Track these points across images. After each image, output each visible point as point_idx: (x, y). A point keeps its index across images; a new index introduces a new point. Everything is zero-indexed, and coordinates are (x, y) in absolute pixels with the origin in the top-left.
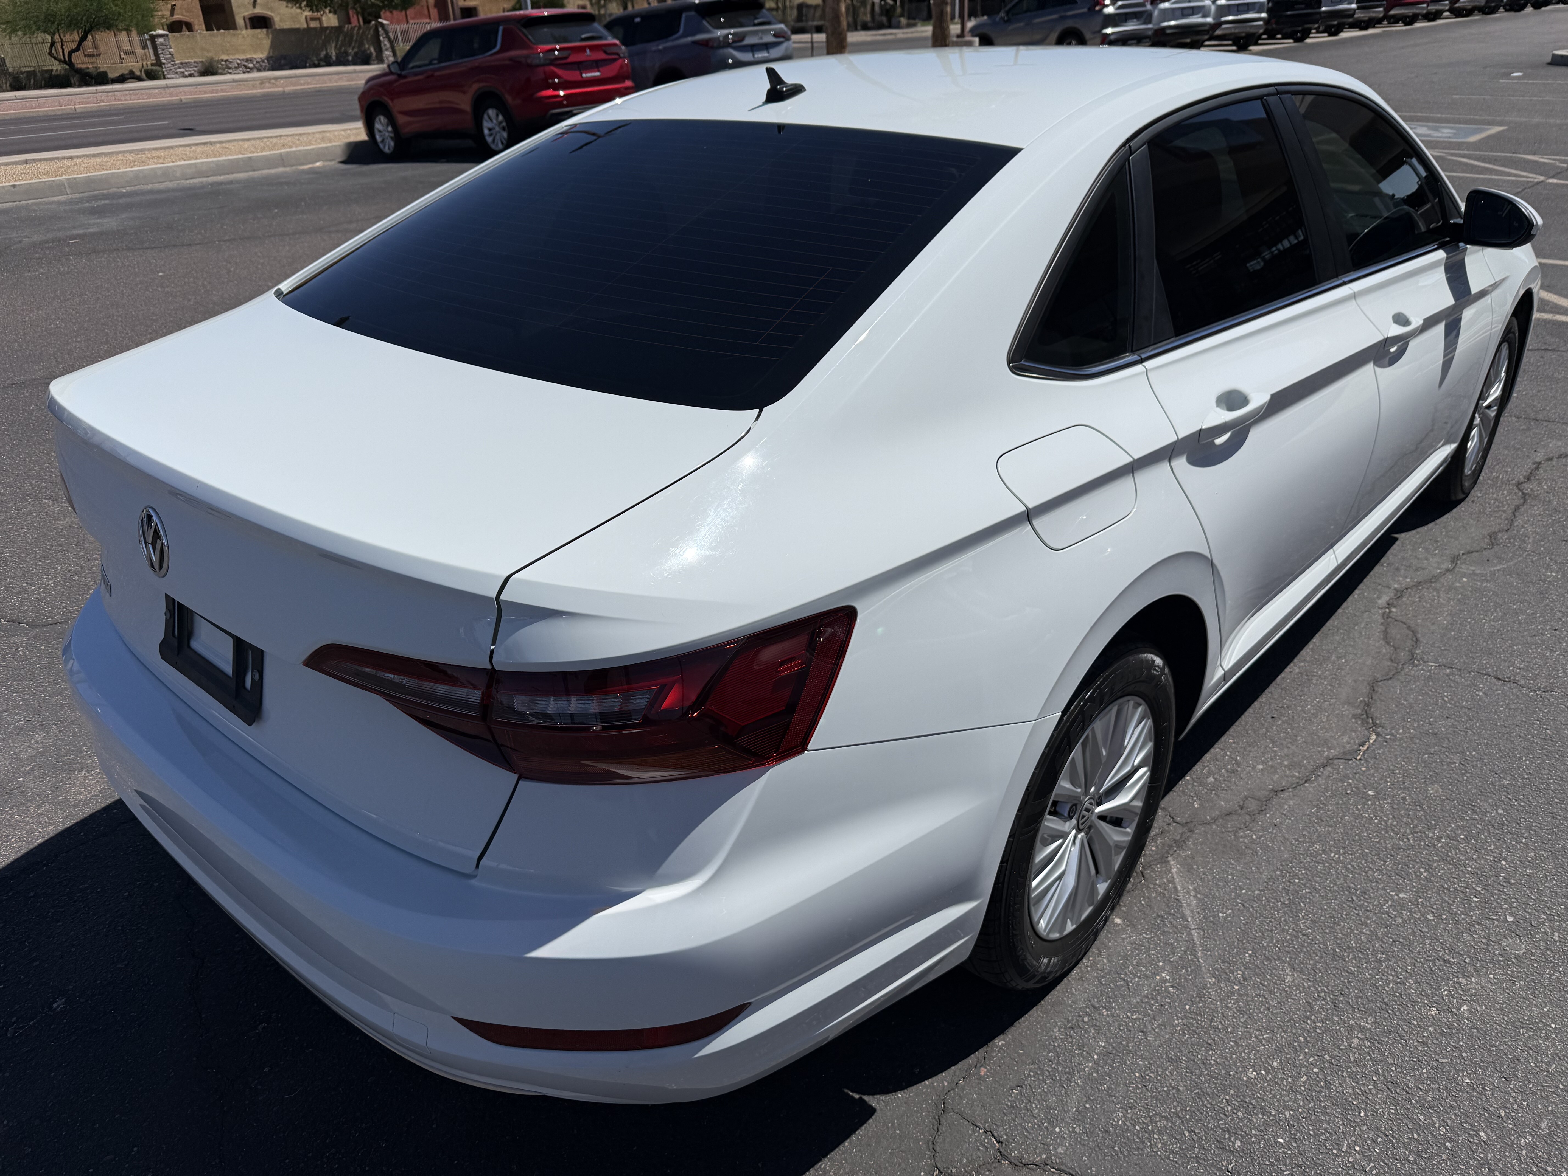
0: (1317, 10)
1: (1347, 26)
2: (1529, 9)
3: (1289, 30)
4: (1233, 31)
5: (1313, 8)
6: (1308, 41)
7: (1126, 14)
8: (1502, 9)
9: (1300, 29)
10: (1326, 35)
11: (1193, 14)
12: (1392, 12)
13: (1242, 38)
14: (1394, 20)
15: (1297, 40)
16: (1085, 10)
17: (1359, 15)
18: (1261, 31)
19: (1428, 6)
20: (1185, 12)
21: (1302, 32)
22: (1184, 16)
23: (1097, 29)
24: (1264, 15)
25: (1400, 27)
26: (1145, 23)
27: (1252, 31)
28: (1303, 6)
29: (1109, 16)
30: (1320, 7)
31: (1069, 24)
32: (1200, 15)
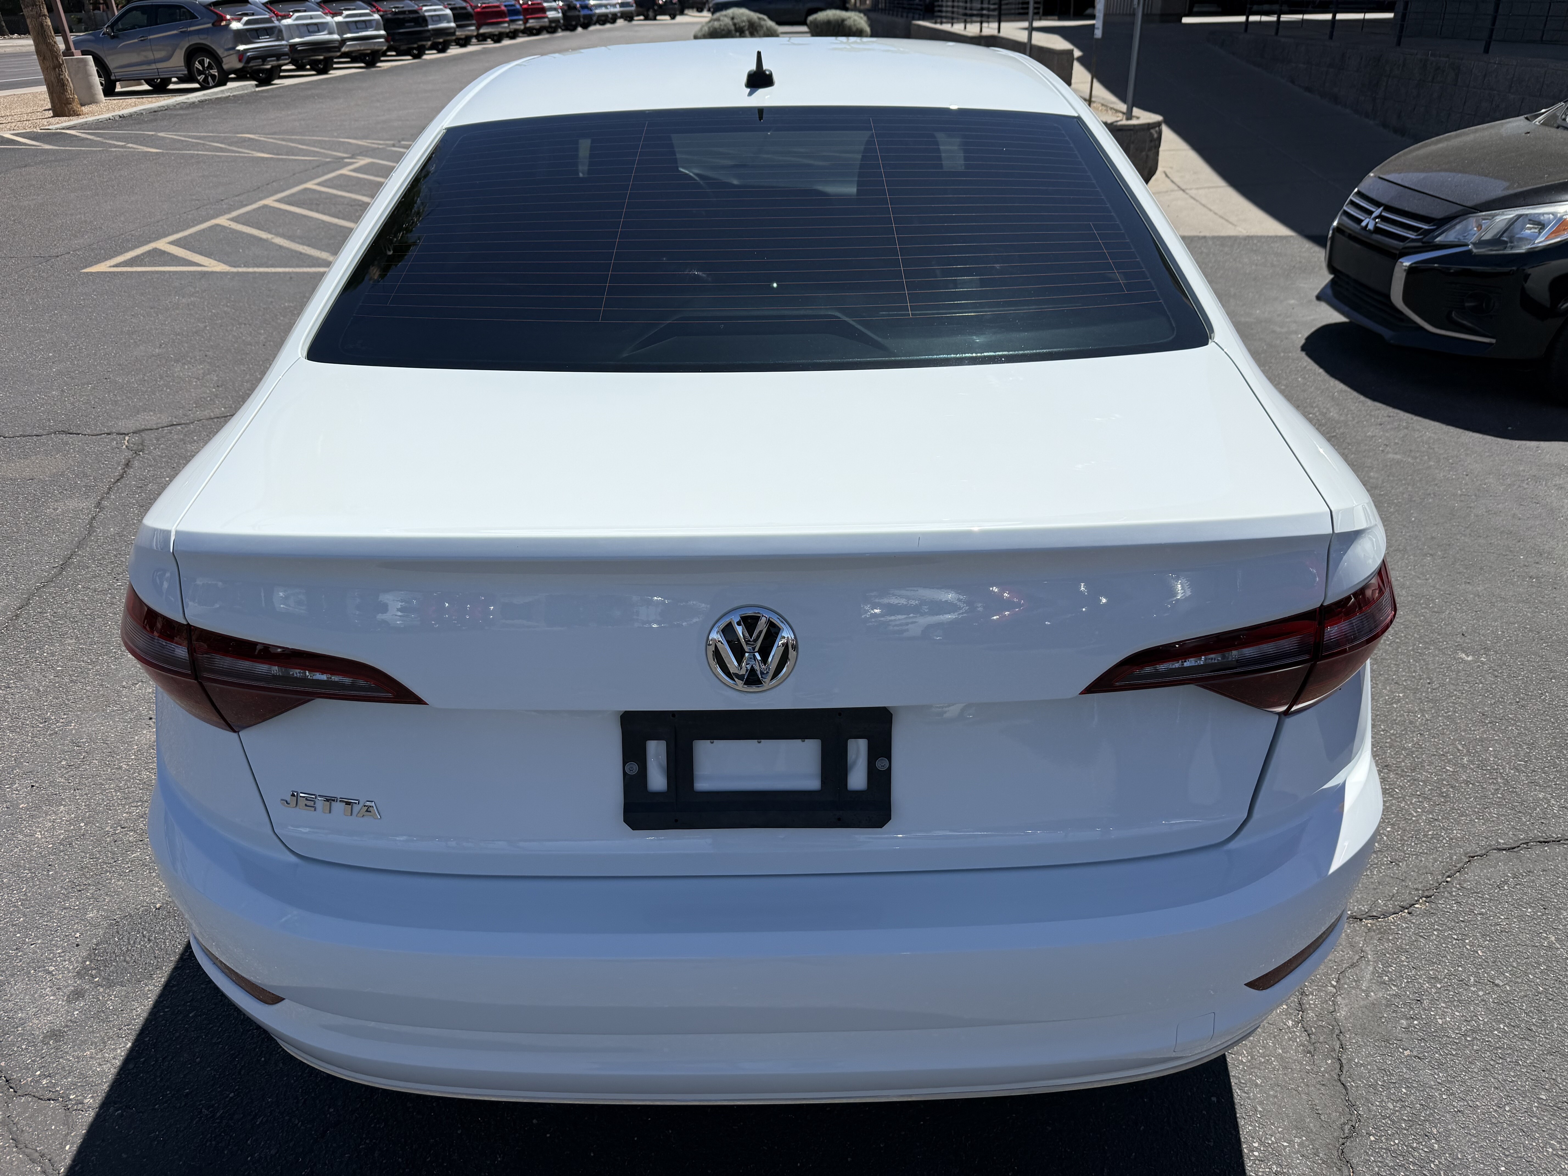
0: (426, 28)
1: (454, 44)
2: (580, 29)
3: (404, 47)
4: (358, 48)
5: (422, 27)
6: (425, 57)
7: (256, 30)
8: (560, 30)
9: (415, 46)
10: (435, 52)
11: (319, 31)
12: (482, 31)
13: (368, 55)
14: (482, 38)
15: (415, 57)
16: (210, 25)
17: (459, 33)
18: (385, 48)
19: (509, 25)
20: (311, 28)
21: (418, 49)
22: (310, 33)
23: (230, 46)
24: (383, 32)
25: (490, 44)
26: (278, 40)
27: (376, 48)
28: (412, 24)
29: (238, 32)
30: (427, 26)
31: (195, 40)
32: (326, 32)
